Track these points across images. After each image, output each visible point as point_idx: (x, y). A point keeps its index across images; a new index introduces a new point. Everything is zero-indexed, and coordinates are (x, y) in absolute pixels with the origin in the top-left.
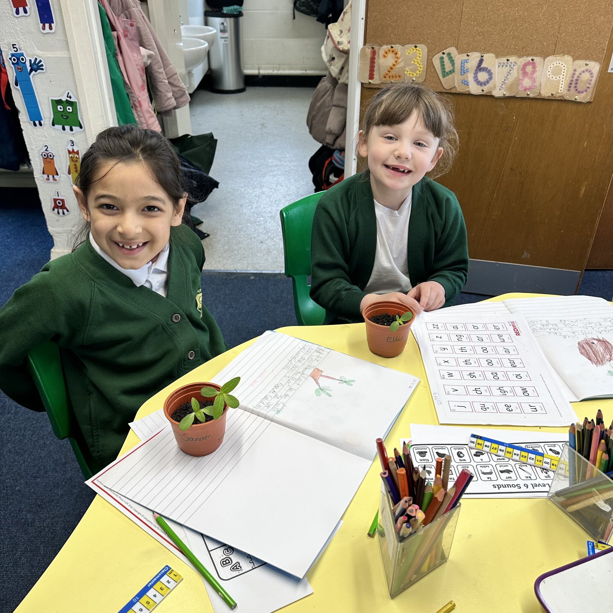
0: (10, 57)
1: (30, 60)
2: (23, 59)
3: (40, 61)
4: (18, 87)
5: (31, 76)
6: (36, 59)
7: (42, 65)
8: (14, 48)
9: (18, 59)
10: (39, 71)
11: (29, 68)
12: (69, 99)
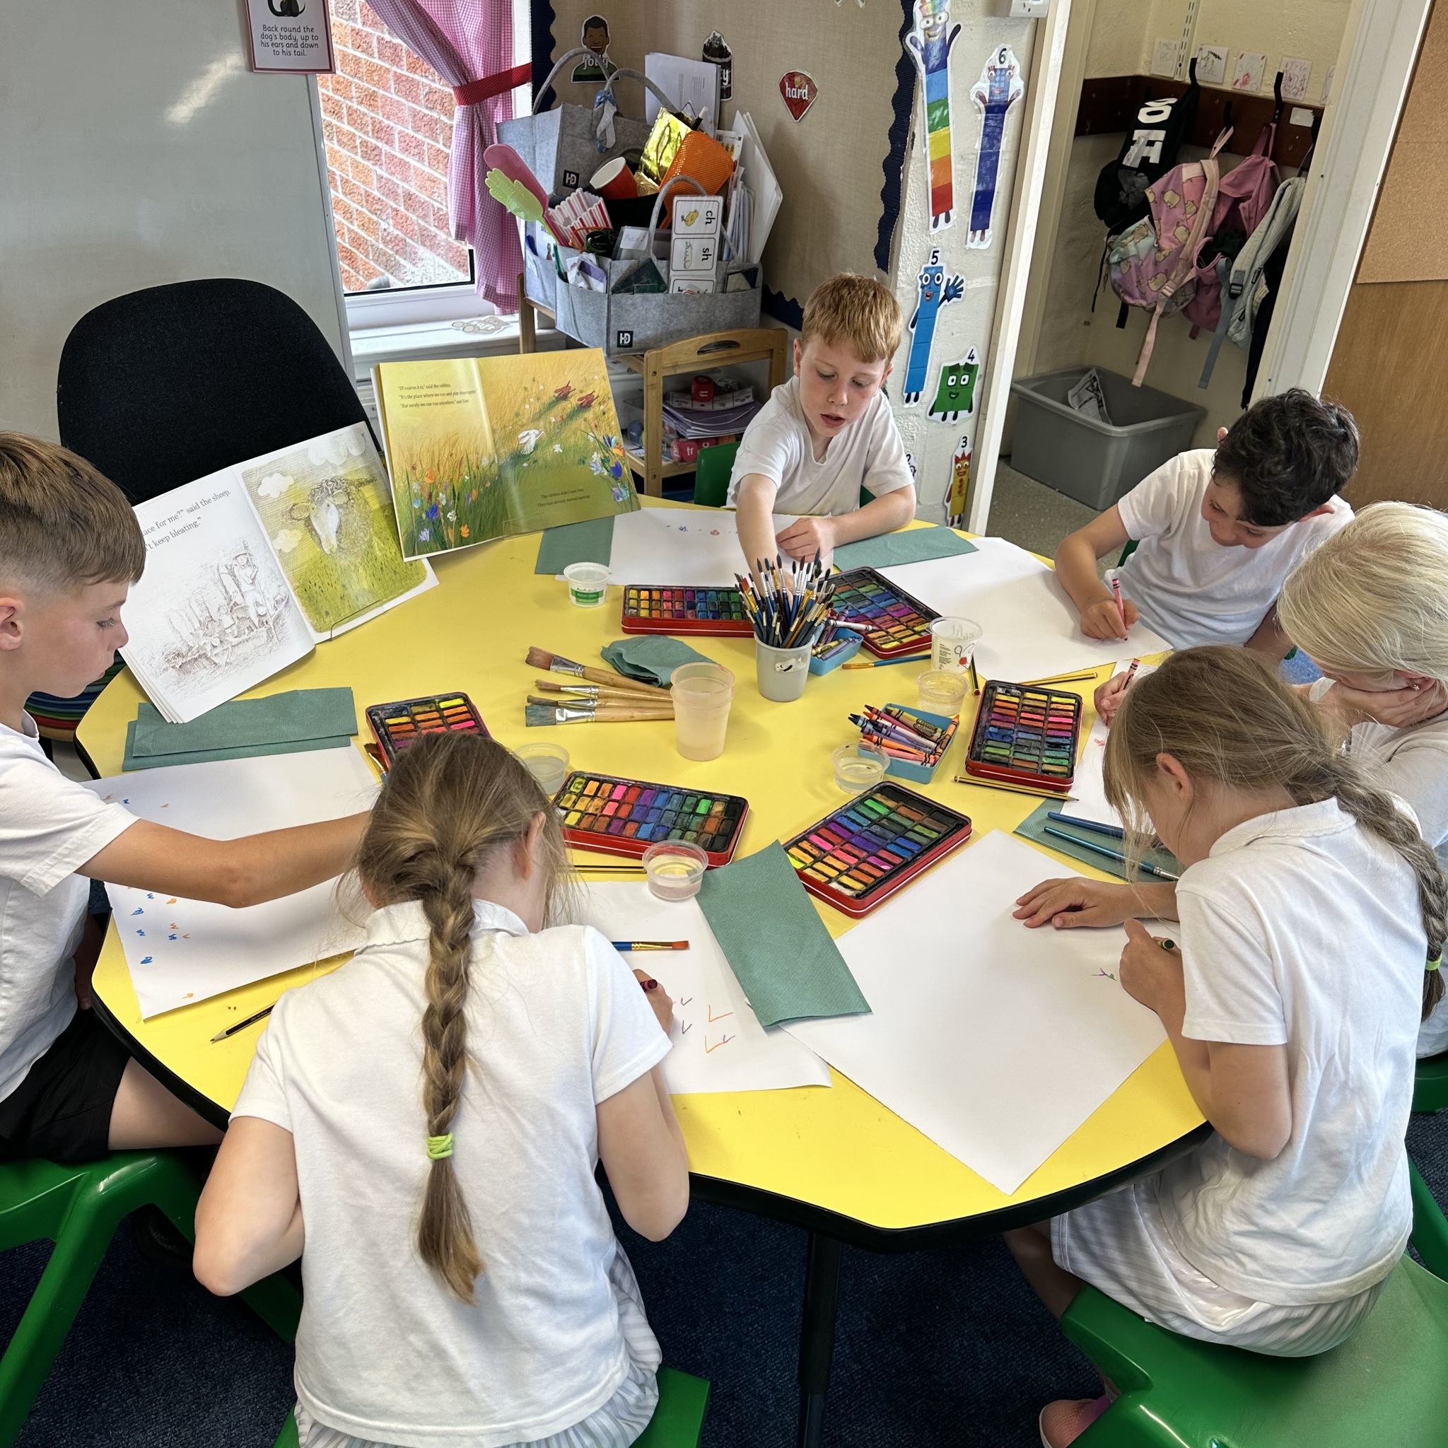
0: (922, 273)
1: (949, 280)
2: (938, 279)
3: (962, 282)
4: (913, 331)
5: (939, 309)
6: (957, 277)
7: (962, 290)
8: (934, 257)
9: (932, 278)
10: (954, 299)
11: (942, 294)
12: (969, 362)
